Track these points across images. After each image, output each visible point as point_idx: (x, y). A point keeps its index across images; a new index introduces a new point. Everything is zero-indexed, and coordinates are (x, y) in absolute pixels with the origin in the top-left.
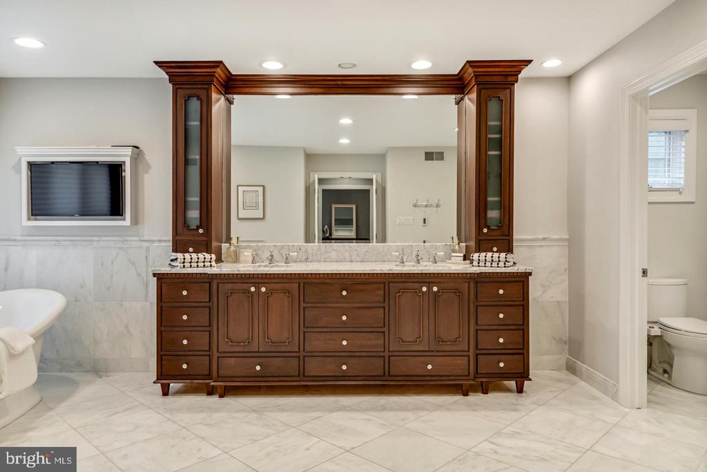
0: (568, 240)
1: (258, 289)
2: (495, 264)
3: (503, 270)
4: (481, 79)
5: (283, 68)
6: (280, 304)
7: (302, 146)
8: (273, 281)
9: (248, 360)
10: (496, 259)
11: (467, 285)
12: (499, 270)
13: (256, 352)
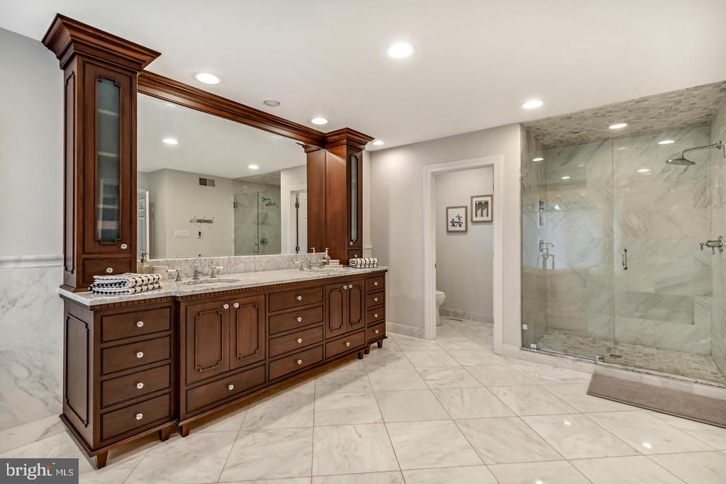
0: (372, 249)
1: (231, 305)
4: (351, 143)
6: (249, 317)
8: (243, 295)
9: (221, 382)
10: (368, 262)
13: (227, 372)
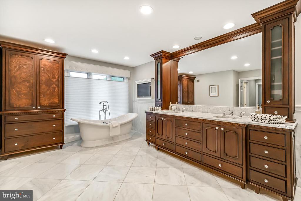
2: (263, 121)
3: (267, 125)
5: (179, 48)
7: (232, 69)
11: (241, 130)
12: (263, 125)
